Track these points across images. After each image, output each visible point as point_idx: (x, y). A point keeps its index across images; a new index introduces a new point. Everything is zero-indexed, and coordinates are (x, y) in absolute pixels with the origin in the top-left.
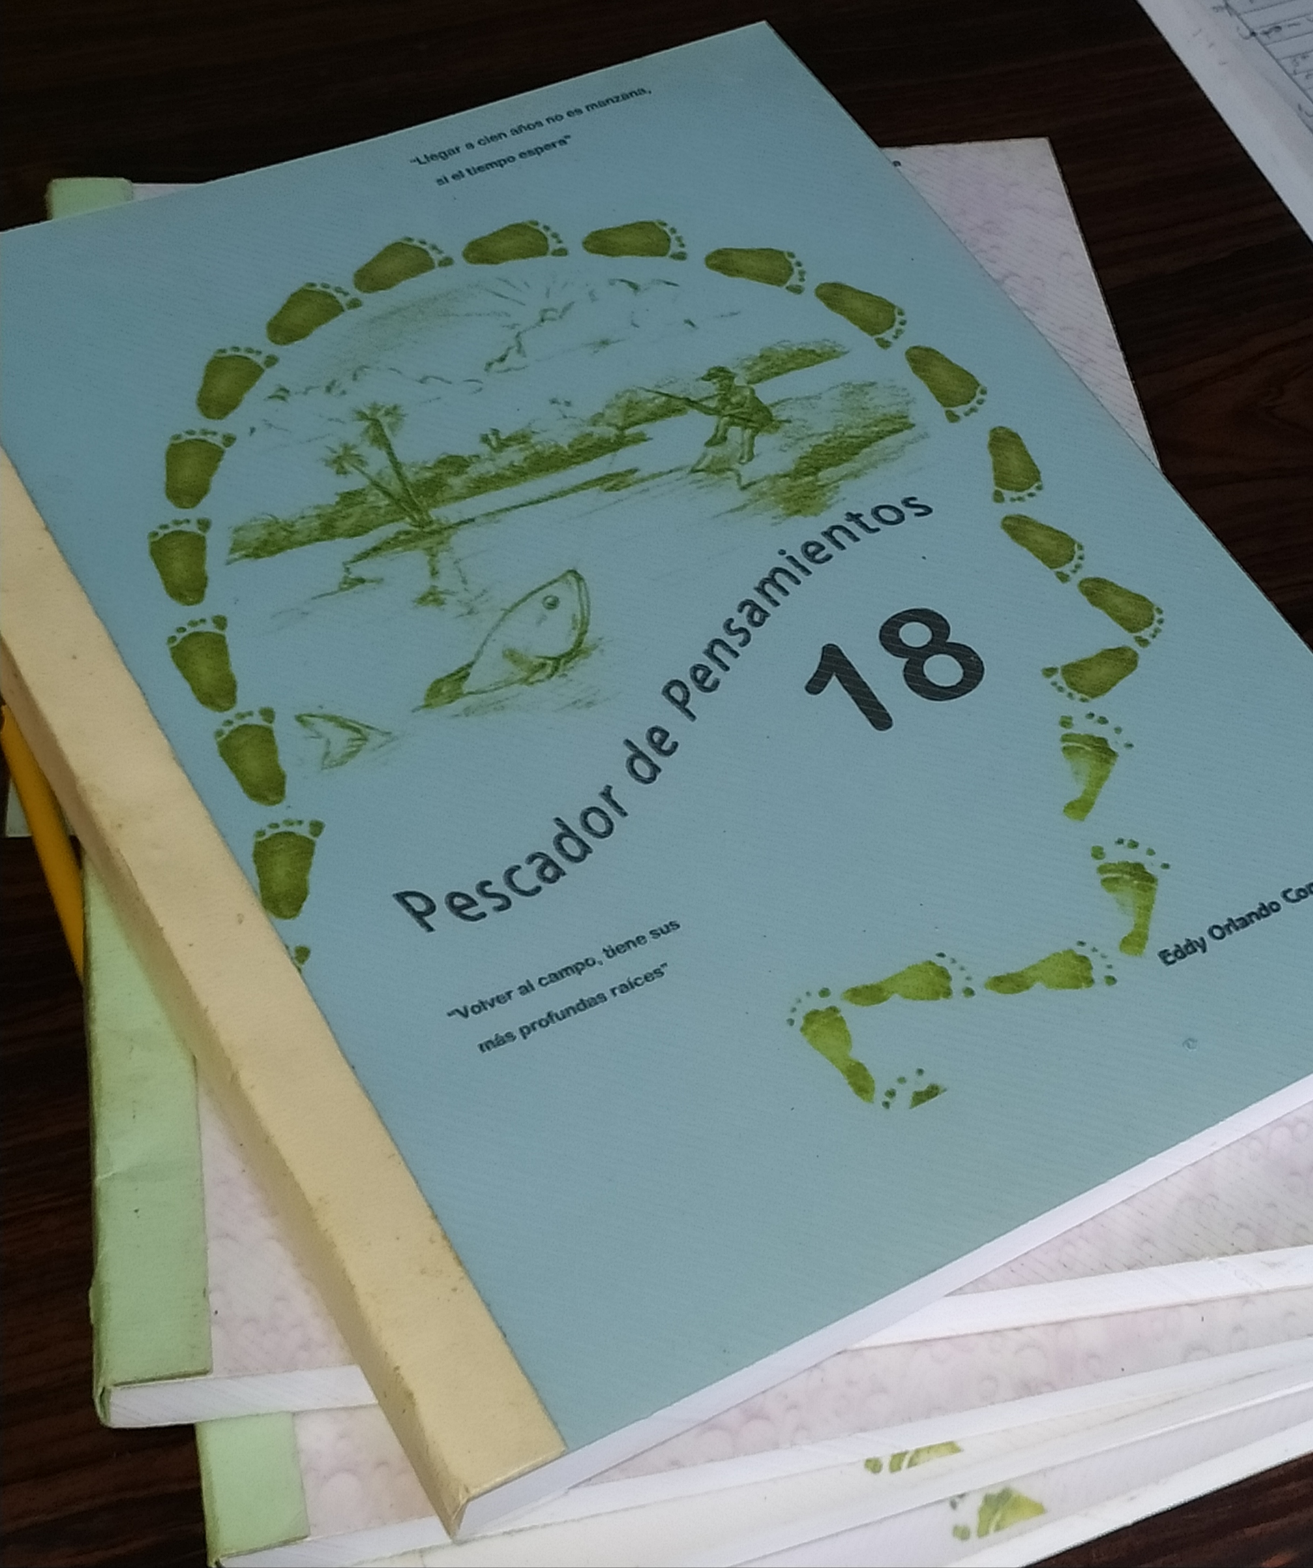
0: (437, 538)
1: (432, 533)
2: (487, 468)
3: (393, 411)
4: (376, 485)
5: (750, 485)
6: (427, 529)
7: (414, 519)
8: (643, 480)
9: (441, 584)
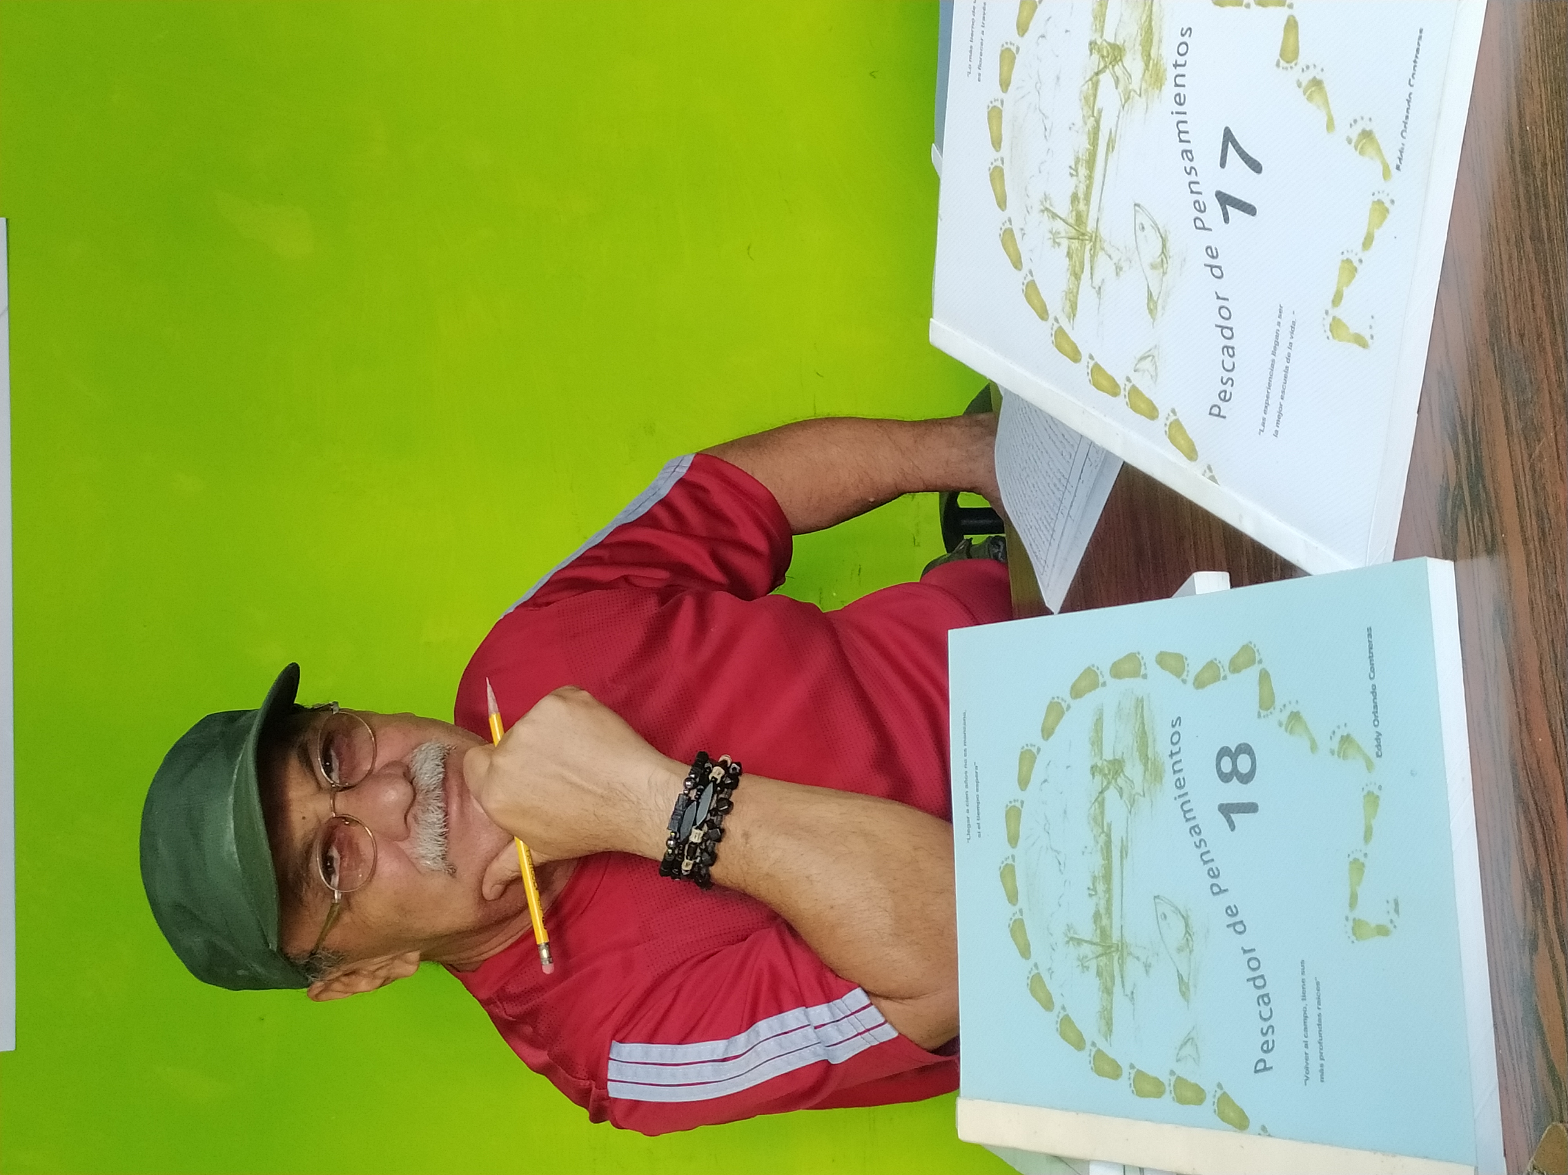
0: (1125, 947)
1: (1122, 948)
2: (1103, 903)
3: (1069, 927)
4: (1097, 957)
5: (1143, 791)
6: (1120, 949)
7: (1114, 951)
8: (1127, 838)
9: (1143, 959)
